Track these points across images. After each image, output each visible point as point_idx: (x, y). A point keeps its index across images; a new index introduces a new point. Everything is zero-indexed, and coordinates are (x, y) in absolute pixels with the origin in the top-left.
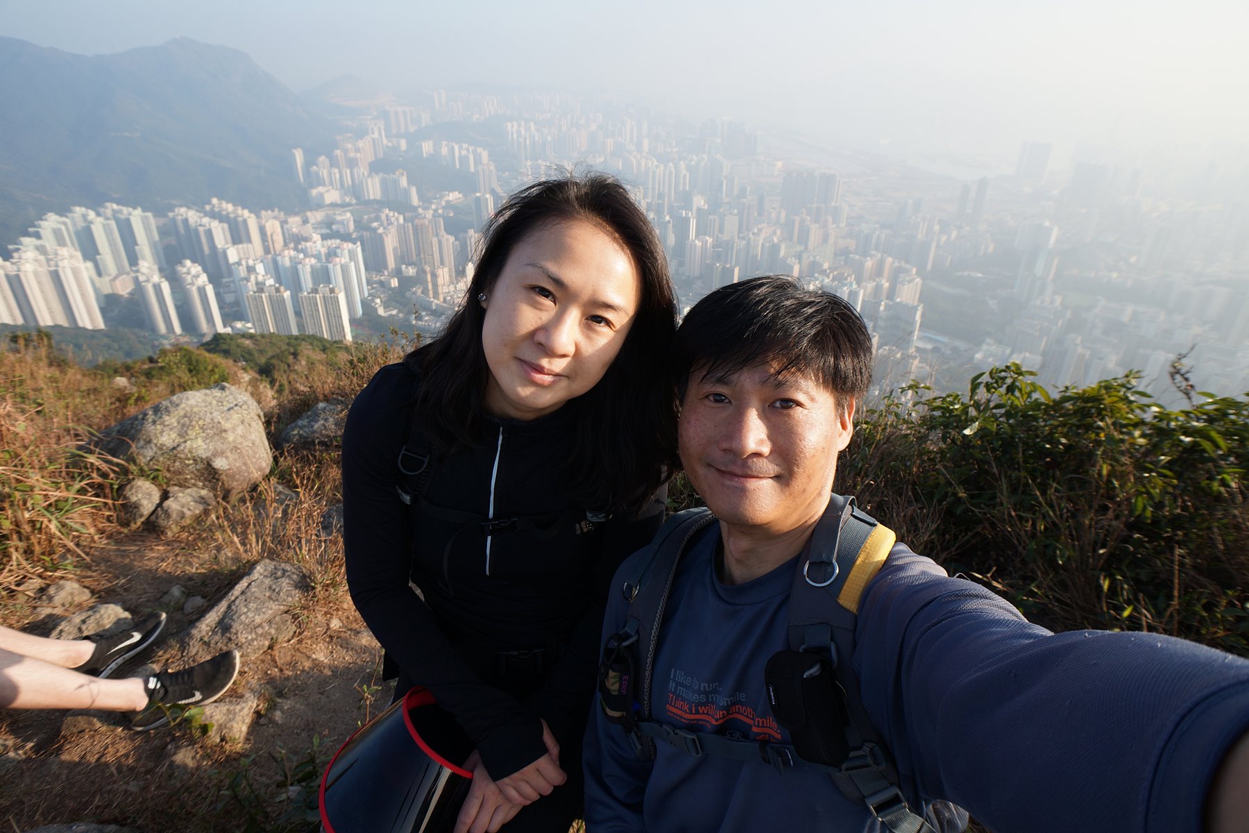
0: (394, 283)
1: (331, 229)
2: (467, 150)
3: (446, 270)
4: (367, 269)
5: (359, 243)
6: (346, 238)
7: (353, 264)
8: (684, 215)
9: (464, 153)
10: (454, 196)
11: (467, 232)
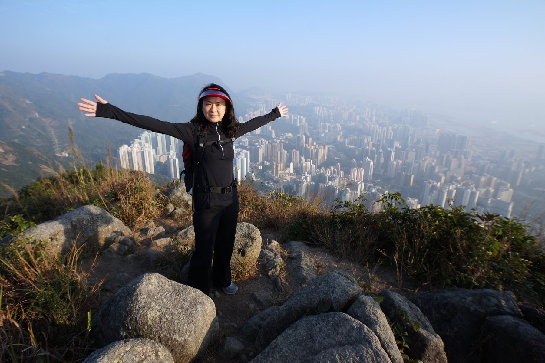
0: (261, 168)
1: (239, 144)
2: (297, 117)
3: (282, 164)
4: (250, 161)
5: (249, 151)
6: (245, 148)
7: (246, 158)
8: (389, 150)
9: (295, 118)
10: (289, 135)
11: (292, 150)
